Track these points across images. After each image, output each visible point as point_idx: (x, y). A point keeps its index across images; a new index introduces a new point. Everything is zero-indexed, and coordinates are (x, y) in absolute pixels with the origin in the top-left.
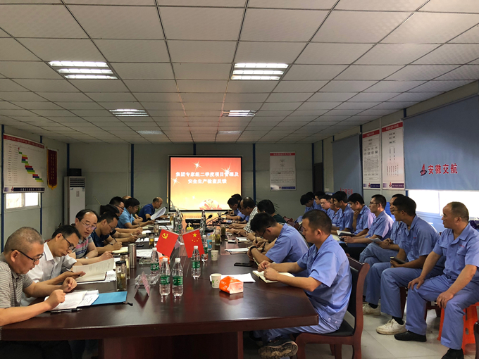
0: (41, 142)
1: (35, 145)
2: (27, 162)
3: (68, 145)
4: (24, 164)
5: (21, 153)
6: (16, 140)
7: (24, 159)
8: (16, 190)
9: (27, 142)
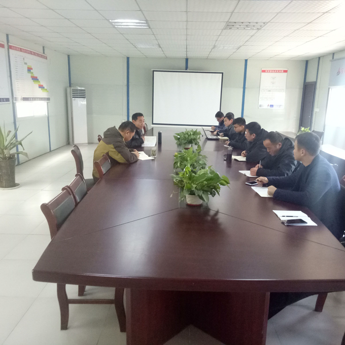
0: (44, 53)
1: (38, 55)
2: (32, 73)
3: (69, 56)
4: (30, 75)
5: (26, 63)
6: (21, 50)
7: (29, 69)
8: (25, 99)
9: (31, 53)
